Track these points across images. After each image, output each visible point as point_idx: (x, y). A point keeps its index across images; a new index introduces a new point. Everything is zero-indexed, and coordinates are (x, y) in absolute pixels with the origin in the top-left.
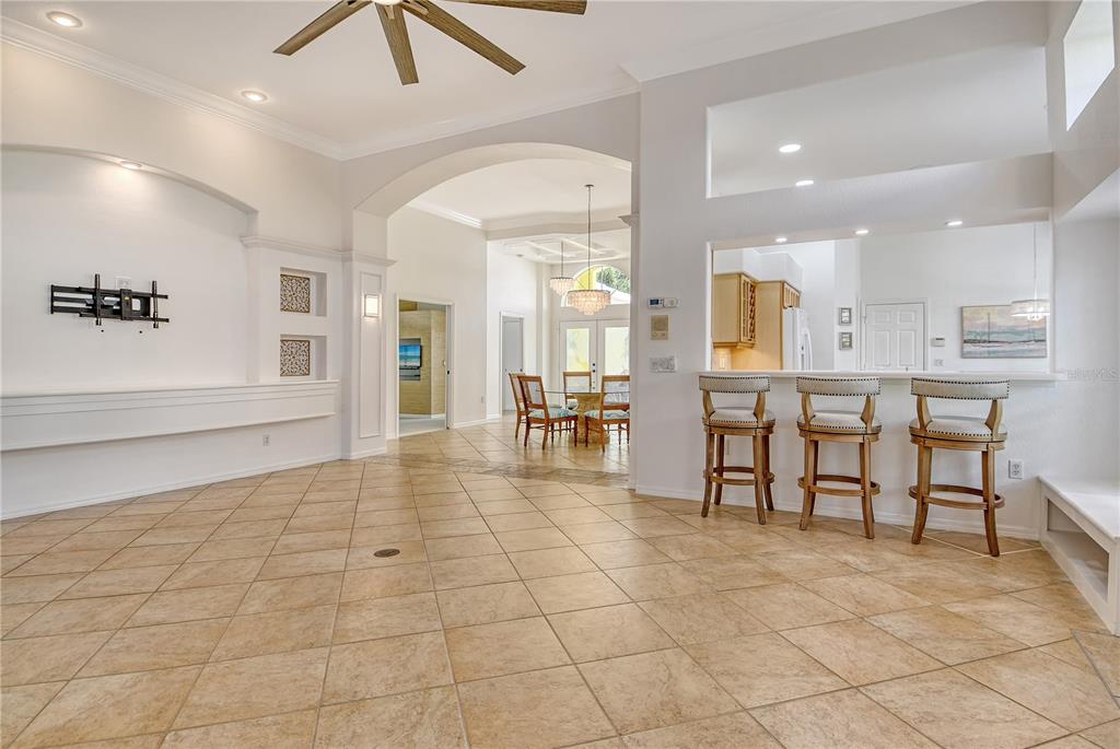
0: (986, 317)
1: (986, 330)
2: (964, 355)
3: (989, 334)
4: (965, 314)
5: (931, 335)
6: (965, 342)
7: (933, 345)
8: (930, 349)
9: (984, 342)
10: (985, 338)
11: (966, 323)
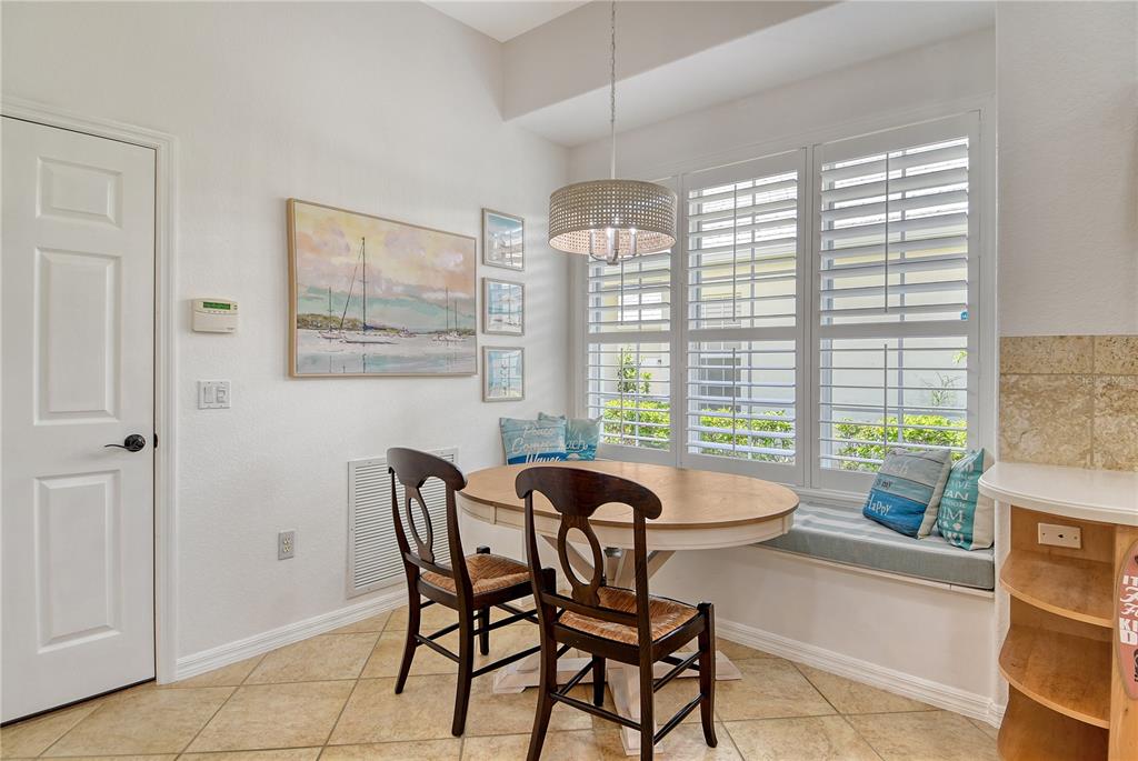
0: (356, 246)
1: (357, 289)
2: (293, 369)
3: (365, 302)
4: (301, 227)
5: (185, 286)
6: (304, 323)
7: (193, 329)
8: (180, 345)
9: (353, 327)
10: (354, 313)
11: (303, 258)
